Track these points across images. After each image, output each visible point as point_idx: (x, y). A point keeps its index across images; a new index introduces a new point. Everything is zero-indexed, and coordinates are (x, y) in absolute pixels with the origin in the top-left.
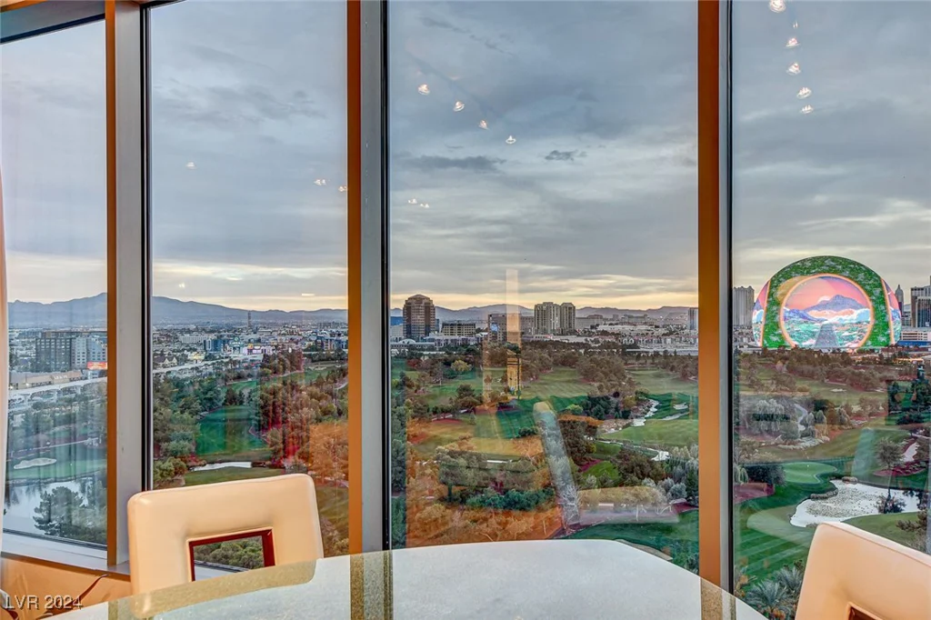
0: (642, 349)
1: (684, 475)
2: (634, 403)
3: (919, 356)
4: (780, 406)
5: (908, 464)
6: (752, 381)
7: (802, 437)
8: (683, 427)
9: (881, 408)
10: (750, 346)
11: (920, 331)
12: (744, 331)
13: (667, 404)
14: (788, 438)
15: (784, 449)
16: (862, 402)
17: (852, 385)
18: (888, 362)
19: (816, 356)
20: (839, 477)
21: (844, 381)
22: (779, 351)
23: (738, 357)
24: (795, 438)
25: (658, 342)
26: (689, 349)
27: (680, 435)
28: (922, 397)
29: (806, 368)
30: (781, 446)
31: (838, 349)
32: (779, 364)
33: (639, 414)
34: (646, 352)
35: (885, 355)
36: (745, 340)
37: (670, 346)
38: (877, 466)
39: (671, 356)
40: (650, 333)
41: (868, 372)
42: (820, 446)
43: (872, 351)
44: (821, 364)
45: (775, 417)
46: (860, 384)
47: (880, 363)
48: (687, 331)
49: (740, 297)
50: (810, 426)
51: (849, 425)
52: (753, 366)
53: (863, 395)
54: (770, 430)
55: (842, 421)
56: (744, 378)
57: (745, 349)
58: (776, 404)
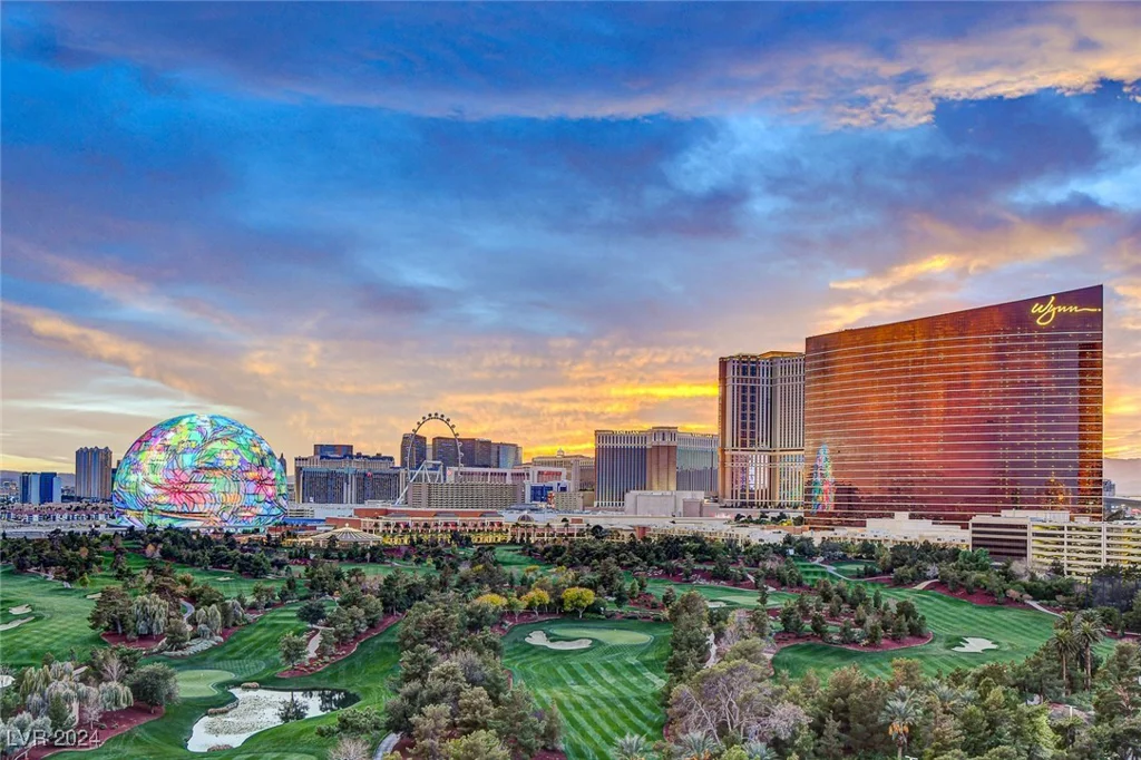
1: (44, 705)
3: (306, 536)
4: (163, 601)
5: (311, 660)
6: (120, 571)
7: (192, 638)
8: (27, 639)
9: (277, 598)
10: (109, 525)
11: (306, 506)
12: (99, 505)
14: (175, 643)
15: (170, 657)
16: (257, 590)
17: (240, 572)
18: (273, 545)
19: (194, 537)
20: (237, 684)
21: (231, 568)
22: (149, 532)
23: (97, 540)
24: (184, 641)
26: (23, 530)
27: (25, 650)
28: (320, 583)
29: (185, 553)
31: (221, 529)
32: (151, 547)
35: (274, 535)
36: (101, 517)
38: (278, 666)
41: (257, 555)
42: (214, 648)
43: (257, 530)
44: (201, 547)
45: (157, 616)
46: (250, 569)
47: (268, 545)
48: (18, 504)
49: (93, 460)
50: (202, 626)
51: (244, 620)
52: (119, 551)
53: (256, 583)
54: (151, 633)
55: (236, 616)
56: (107, 567)
57: (103, 530)
58: (158, 600)
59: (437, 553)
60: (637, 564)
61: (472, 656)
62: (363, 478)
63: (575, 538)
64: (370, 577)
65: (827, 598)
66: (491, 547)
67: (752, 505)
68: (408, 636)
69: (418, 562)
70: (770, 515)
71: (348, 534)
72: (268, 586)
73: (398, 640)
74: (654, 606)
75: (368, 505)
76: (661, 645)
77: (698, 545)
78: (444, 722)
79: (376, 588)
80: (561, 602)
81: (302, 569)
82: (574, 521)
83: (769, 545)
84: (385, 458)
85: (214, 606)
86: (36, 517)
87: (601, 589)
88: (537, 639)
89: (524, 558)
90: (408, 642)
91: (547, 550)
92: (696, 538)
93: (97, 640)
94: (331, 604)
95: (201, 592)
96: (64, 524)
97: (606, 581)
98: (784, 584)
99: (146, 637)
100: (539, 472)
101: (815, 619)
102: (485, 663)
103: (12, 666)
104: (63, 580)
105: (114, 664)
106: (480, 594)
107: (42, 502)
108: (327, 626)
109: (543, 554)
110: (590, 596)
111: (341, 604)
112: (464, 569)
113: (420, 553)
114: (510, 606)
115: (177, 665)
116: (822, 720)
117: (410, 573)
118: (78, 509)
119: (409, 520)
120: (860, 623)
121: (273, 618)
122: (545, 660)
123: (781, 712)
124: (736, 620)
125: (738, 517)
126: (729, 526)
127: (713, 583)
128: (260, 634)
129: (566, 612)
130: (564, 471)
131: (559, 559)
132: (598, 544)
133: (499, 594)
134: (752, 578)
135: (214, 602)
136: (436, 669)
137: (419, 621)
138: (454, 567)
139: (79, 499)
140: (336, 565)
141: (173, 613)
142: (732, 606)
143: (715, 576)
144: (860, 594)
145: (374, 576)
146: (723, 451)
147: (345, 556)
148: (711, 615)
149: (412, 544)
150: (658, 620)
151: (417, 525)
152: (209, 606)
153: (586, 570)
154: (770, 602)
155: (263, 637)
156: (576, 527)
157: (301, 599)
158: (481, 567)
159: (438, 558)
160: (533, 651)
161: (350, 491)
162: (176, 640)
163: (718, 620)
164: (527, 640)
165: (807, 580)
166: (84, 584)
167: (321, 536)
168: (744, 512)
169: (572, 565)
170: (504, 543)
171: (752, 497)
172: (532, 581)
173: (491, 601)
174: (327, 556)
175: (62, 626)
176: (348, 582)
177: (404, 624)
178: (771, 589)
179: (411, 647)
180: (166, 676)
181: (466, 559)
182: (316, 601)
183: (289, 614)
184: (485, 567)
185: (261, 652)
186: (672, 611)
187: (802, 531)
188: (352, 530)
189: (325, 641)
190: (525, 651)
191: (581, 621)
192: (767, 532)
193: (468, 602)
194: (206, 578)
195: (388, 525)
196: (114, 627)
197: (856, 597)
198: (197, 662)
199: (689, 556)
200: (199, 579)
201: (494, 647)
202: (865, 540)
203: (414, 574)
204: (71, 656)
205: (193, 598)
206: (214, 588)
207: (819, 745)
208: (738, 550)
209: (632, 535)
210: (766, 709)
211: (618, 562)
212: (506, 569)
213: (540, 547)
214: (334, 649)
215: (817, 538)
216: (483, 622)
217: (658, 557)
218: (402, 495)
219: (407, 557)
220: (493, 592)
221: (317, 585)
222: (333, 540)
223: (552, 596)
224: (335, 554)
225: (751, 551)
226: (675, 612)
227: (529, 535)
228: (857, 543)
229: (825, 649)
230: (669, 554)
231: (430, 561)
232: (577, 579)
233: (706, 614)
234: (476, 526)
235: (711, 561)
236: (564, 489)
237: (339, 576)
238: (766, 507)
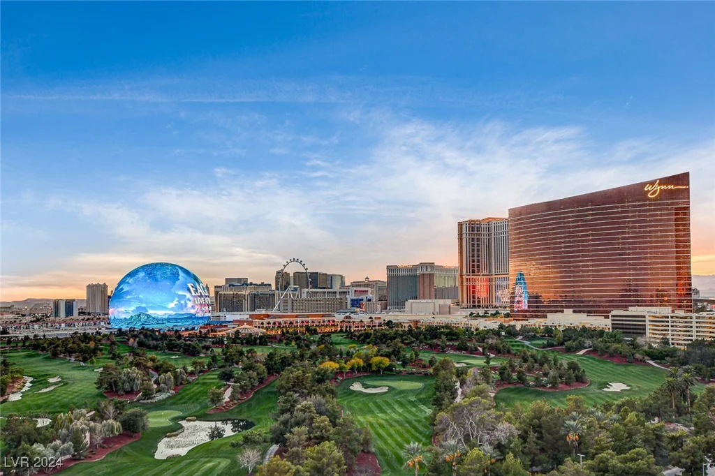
0: (12, 335)
1: (68, 436)
2: (10, 380)
3: (222, 331)
4: (139, 371)
5: (226, 402)
6: (114, 354)
7: (157, 392)
8: (59, 396)
9: (206, 367)
10: (107, 328)
11: (221, 314)
12: (100, 317)
13: (42, 378)
14: (146, 395)
15: (144, 404)
16: (194, 364)
17: (184, 353)
18: (203, 337)
19: (157, 333)
20: (183, 418)
21: (178, 351)
22: (130, 331)
23: (99, 337)
24: (152, 394)
25: (26, 328)
26: (55, 332)
27: (57, 403)
28: (230, 358)
29: (152, 343)
30: (141, 401)
31: (172, 328)
32: (132, 340)
33: (15, 390)
34: (17, 337)
35: (204, 331)
36: (102, 324)
37: (37, 330)
38: (207, 407)
39: (40, 339)
40: (18, 321)
41: (194, 343)
42: (169, 398)
43: (193, 329)
44: (161, 339)
45: (136, 380)
46: (190, 351)
47: (200, 336)
48: (52, 318)
49: (97, 291)
50: (162, 385)
51: (187, 380)
52: (113, 343)
53: (193, 359)
54: (132, 390)
55: (182, 379)
56: (106, 352)
57: (103, 331)
58: (137, 371)
59: (297, 339)
60: (413, 342)
61: (319, 398)
62: (254, 297)
63: (377, 328)
64: (259, 353)
65: (525, 360)
66: (329, 334)
67: (479, 306)
68: (282, 387)
69: (287, 344)
70: (490, 312)
71: (246, 329)
72: (200, 361)
73: (275, 390)
74: (424, 367)
75: (257, 312)
76: (429, 389)
77: (448, 330)
78: (304, 437)
79: (263, 360)
80: (370, 365)
81: (220, 350)
82: (375, 318)
83: (490, 329)
84: (266, 285)
85: (169, 373)
86: (63, 325)
87: (393, 357)
88: (357, 387)
89: (348, 340)
90: (282, 391)
91: (361, 335)
92: (447, 327)
93: (101, 395)
94: (237, 369)
95: (162, 365)
96: (80, 328)
97: (396, 353)
98: (499, 352)
99: (130, 392)
100: (355, 291)
101: (519, 373)
102: (327, 402)
103: (49, 413)
104: (80, 361)
105: (111, 409)
106: (323, 362)
107: (67, 316)
108: (235, 383)
109: (359, 338)
110: (386, 362)
111: (243, 369)
112: (313, 347)
113: (288, 339)
114: (341, 368)
115: (148, 409)
116: (526, 432)
117: (283, 351)
118: (88, 319)
119: (281, 320)
120: (546, 375)
121: (204, 379)
122: (361, 399)
123: (501, 428)
124: (472, 374)
125: (471, 314)
126: (466, 319)
127: (458, 353)
128: (195, 389)
129: (373, 371)
130: (369, 289)
131: (368, 340)
132: (391, 331)
133: (334, 361)
134: (480, 349)
135: (169, 371)
136: (299, 406)
137: (288, 378)
138: (308, 346)
139: (89, 314)
140: (240, 347)
141: (145, 378)
142: (470, 366)
143: (460, 349)
144: (545, 358)
145: (261, 353)
146: (462, 276)
147: (244, 341)
148: (457, 371)
149: (283, 334)
150: (426, 375)
151: (286, 323)
152: (167, 373)
153: (384, 346)
154: (492, 363)
155: (198, 391)
156: (377, 322)
157: (220, 367)
158: (323, 346)
159: (298, 342)
160: (355, 394)
161: (247, 304)
162: (148, 394)
163: (462, 374)
164: (351, 388)
165: (513, 350)
166: (93, 363)
167: (231, 331)
168: (474, 311)
169: (376, 344)
170: (336, 332)
171: (479, 302)
172: (353, 354)
173: (330, 365)
174: (234, 341)
175: (80, 388)
176: (247, 357)
177: (279, 381)
178: (492, 355)
179: (284, 394)
180: (142, 415)
181: (315, 341)
182: (228, 369)
183: (213, 376)
184: (326, 347)
185: (198, 399)
186: (434, 369)
187: (510, 321)
188: (248, 326)
189: (234, 391)
190: (350, 394)
191: (382, 376)
192: (488, 322)
193: (316, 367)
194: (164, 357)
195: (269, 323)
196: (110, 387)
197: (543, 359)
198: (160, 406)
199: (443, 337)
200: (160, 358)
201: (332, 392)
202: (547, 326)
203: (285, 351)
204: (85, 405)
205: (157, 369)
206: (169, 363)
207: (525, 447)
208: (472, 333)
209: (410, 326)
210: (492, 426)
211: (402, 342)
212: (338, 347)
213: (357, 333)
214: (239, 396)
215: (518, 325)
216: (325, 378)
217: (425, 338)
218: (277, 306)
219: (280, 341)
220: (330, 360)
221: (229, 359)
222: (237, 333)
223: (364, 362)
224: (239, 341)
225: (480, 333)
226: (437, 370)
227: (350, 327)
228: (542, 328)
229: (525, 390)
230: (432, 336)
231: (293, 343)
232: (379, 351)
233: (454, 371)
234: (319, 322)
235: (456, 340)
236: (370, 300)
237: (241, 353)
238: (487, 307)
